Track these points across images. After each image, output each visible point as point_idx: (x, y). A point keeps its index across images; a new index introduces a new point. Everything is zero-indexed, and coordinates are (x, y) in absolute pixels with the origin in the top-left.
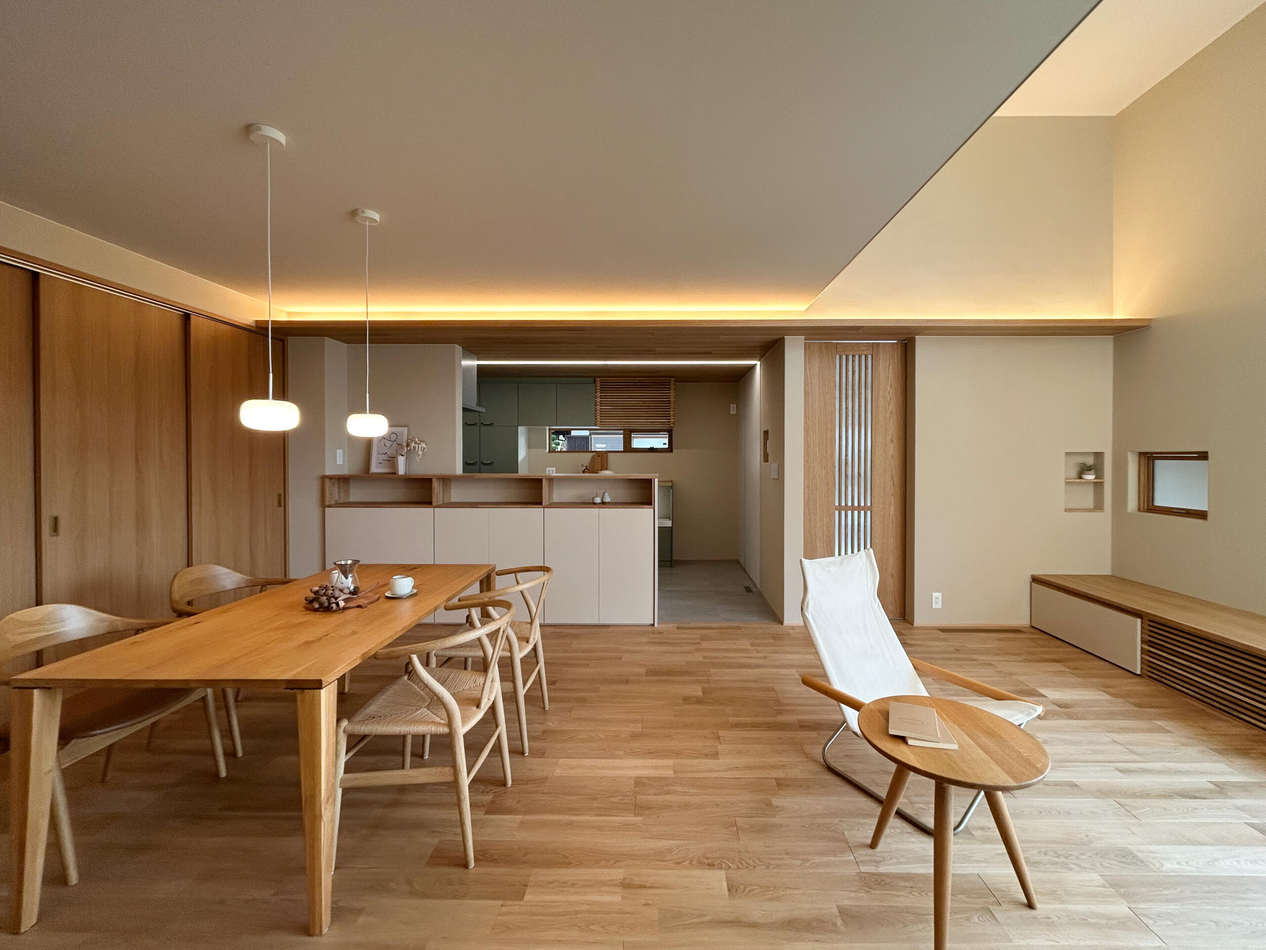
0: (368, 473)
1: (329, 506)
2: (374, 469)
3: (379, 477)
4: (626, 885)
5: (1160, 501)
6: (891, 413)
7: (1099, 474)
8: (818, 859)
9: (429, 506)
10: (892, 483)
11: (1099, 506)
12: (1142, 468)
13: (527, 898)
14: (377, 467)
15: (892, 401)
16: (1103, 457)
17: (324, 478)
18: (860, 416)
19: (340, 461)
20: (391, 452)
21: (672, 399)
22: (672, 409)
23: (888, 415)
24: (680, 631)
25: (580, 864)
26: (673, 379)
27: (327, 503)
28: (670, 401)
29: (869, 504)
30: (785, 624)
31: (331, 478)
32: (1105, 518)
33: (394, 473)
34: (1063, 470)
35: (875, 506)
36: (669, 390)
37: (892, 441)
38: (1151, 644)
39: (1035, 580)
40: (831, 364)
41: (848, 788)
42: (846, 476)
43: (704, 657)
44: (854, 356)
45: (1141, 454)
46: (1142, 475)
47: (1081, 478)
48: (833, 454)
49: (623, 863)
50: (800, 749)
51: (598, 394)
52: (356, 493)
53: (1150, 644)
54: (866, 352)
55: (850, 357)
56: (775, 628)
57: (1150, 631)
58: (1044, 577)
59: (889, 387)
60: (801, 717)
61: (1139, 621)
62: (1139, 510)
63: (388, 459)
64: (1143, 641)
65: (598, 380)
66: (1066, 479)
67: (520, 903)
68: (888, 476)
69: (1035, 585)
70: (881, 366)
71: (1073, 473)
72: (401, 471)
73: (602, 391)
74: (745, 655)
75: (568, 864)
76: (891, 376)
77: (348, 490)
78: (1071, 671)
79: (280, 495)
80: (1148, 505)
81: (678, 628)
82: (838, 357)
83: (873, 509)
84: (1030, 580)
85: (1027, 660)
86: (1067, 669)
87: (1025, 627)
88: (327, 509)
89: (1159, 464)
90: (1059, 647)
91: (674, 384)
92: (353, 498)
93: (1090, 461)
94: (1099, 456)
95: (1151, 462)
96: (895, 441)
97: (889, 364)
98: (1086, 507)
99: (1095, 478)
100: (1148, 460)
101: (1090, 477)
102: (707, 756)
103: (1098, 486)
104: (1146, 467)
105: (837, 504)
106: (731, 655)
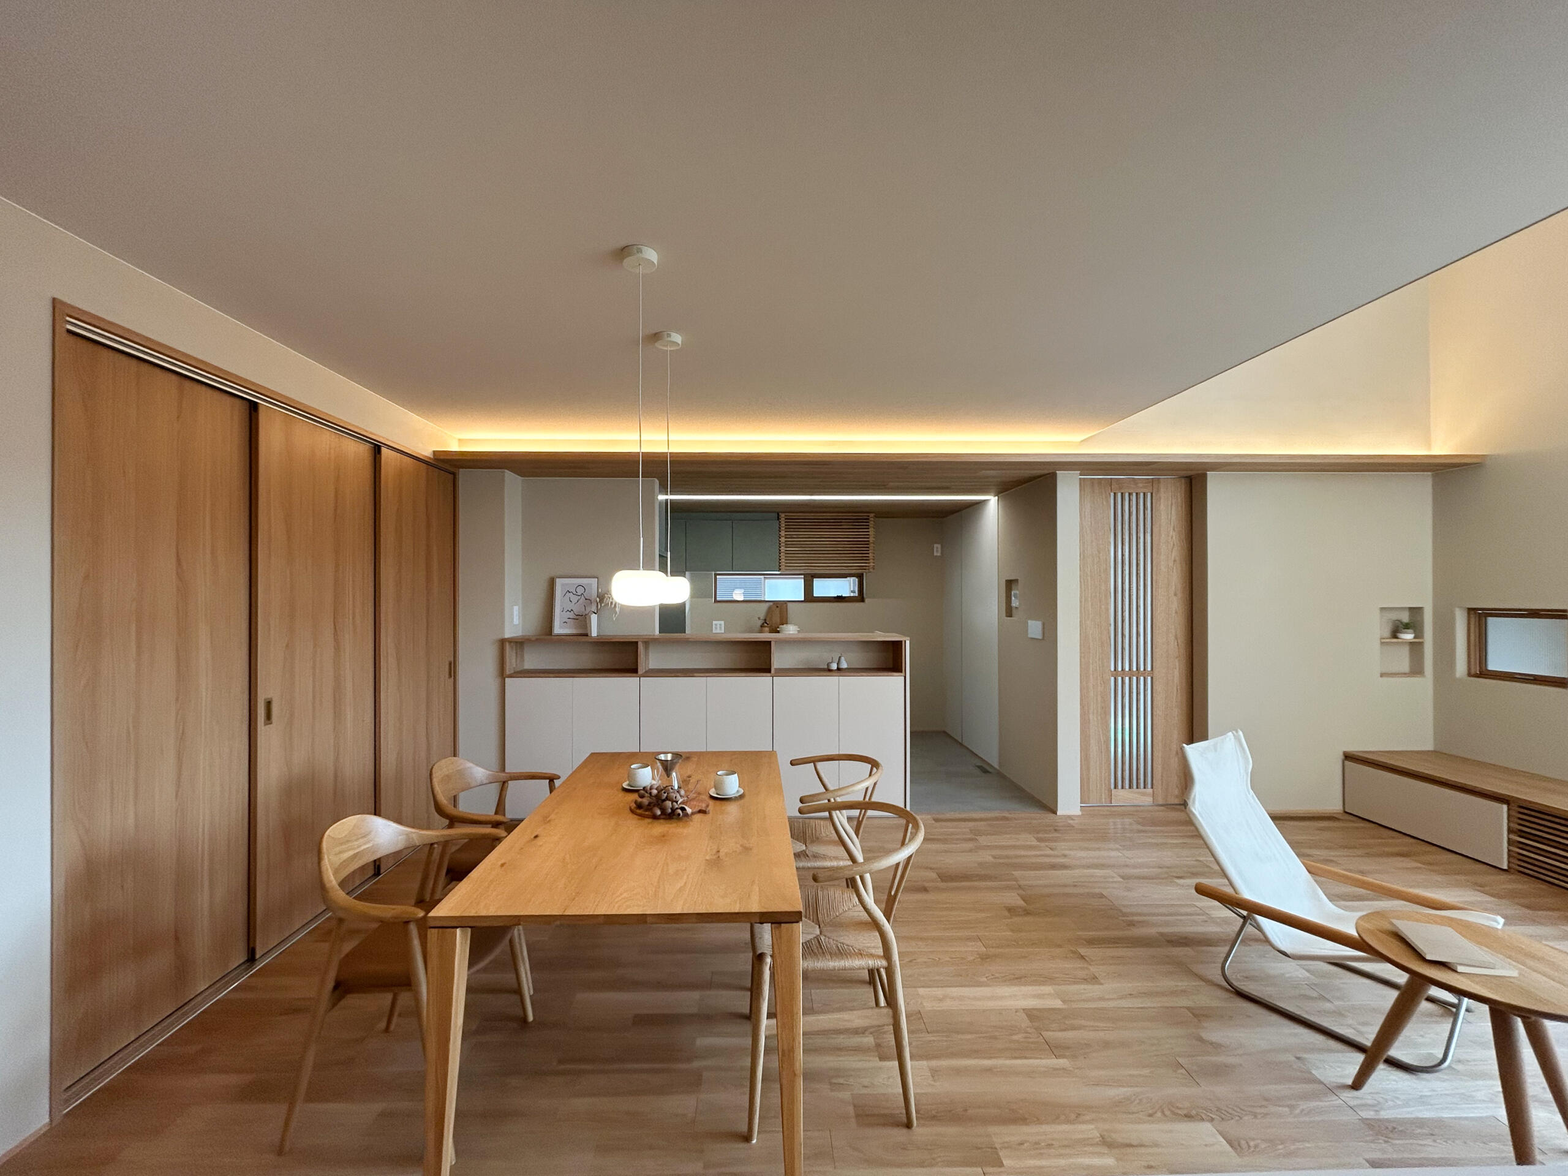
0: (551, 634)
1: (510, 676)
2: (558, 629)
3: (563, 640)
4: (1108, 1143)
5: (1494, 664)
6: (1175, 561)
7: (1419, 634)
8: (1304, 1105)
9: (634, 675)
10: (1176, 644)
11: (1417, 670)
12: (1472, 626)
13: (1006, 1163)
14: (561, 627)
15: (1176, 548)
16: (1423, 613)
17: (503, 642)
18: (1138, 565)
19: (516, 620)
20: (578, 609)
21: (871, 539)
22: (870, 551)
23: (1171, 564)
24: (938, 824)
25: (1039, 1121)
26: (872, 515)
27: (508, 672)
28: (868, 541)
29: (1149, 669)
30: (1058, 814)
31: (511, 641)
32: (1425, 684)
33: (586, 635)
34: (1379, 628)
35: (1156, 671)
36: (868, 528)
37: (1175, 595)
38: (1522, 834)
39: (1348, 757)
40: (1105, 503)
41: (1275, 1018)
42: (1123, 635)
43: (994, 857)
44: (1130, 494)
45: (1470, 610)
46: (1472, 635)
47: (1395, 636)
48: (1107, 610)
49: (1088, 1118)
50: (1184, 969)
51: (783, 533)
52: (532, 660)
53: (1519, 833)
54: (1145, 490)
55: (1127, 495)
56: (1048, 817)
57: (1520, 819)
58: (1360, 754)
59: (1172, 530)
60: (1161, 930)
61: (1505, 807)
62: (1470, 675)
63: (576, 617)
64: (1510, 831)
65: (783, 515)
66: (1381, 639)
67: (1003, 1169)
68: (1172, 638)
69: (1347, 763)
70: (1162, 505)
71: (1387, 633)
72: (594, 633)
73: (787, 529)
74: (1038, 853)
75: (1023, 1120)
76: (1173, 518)
77: (524, 655)
78: (1427, 867)
79: (450, 664)
80: (1481, 671)
81: (936, 820)
82: (1112, 494)
83: (1155, 675)
84: (1342, 757)
85: (1368, 855)
86: (1419, 865)
87: (1337, 813)
88: (507, 680)
89: (1491, 621)
90: (1393, 838)
91: (874, 522)
92: (528, 665)
93: (1405, 618)
94: (1416, 612)
95: (1484, 619)
96: (1180, 595)
97: (1172, 504)
98: (1403, 671)
99: (1415, 638)
100: (1479, 617)
101: (1409, 636)
102: (1085, 980)
103: (1416, 647)
104: (1477, 624)
105: (1113, 669)
106: (1023, 853)
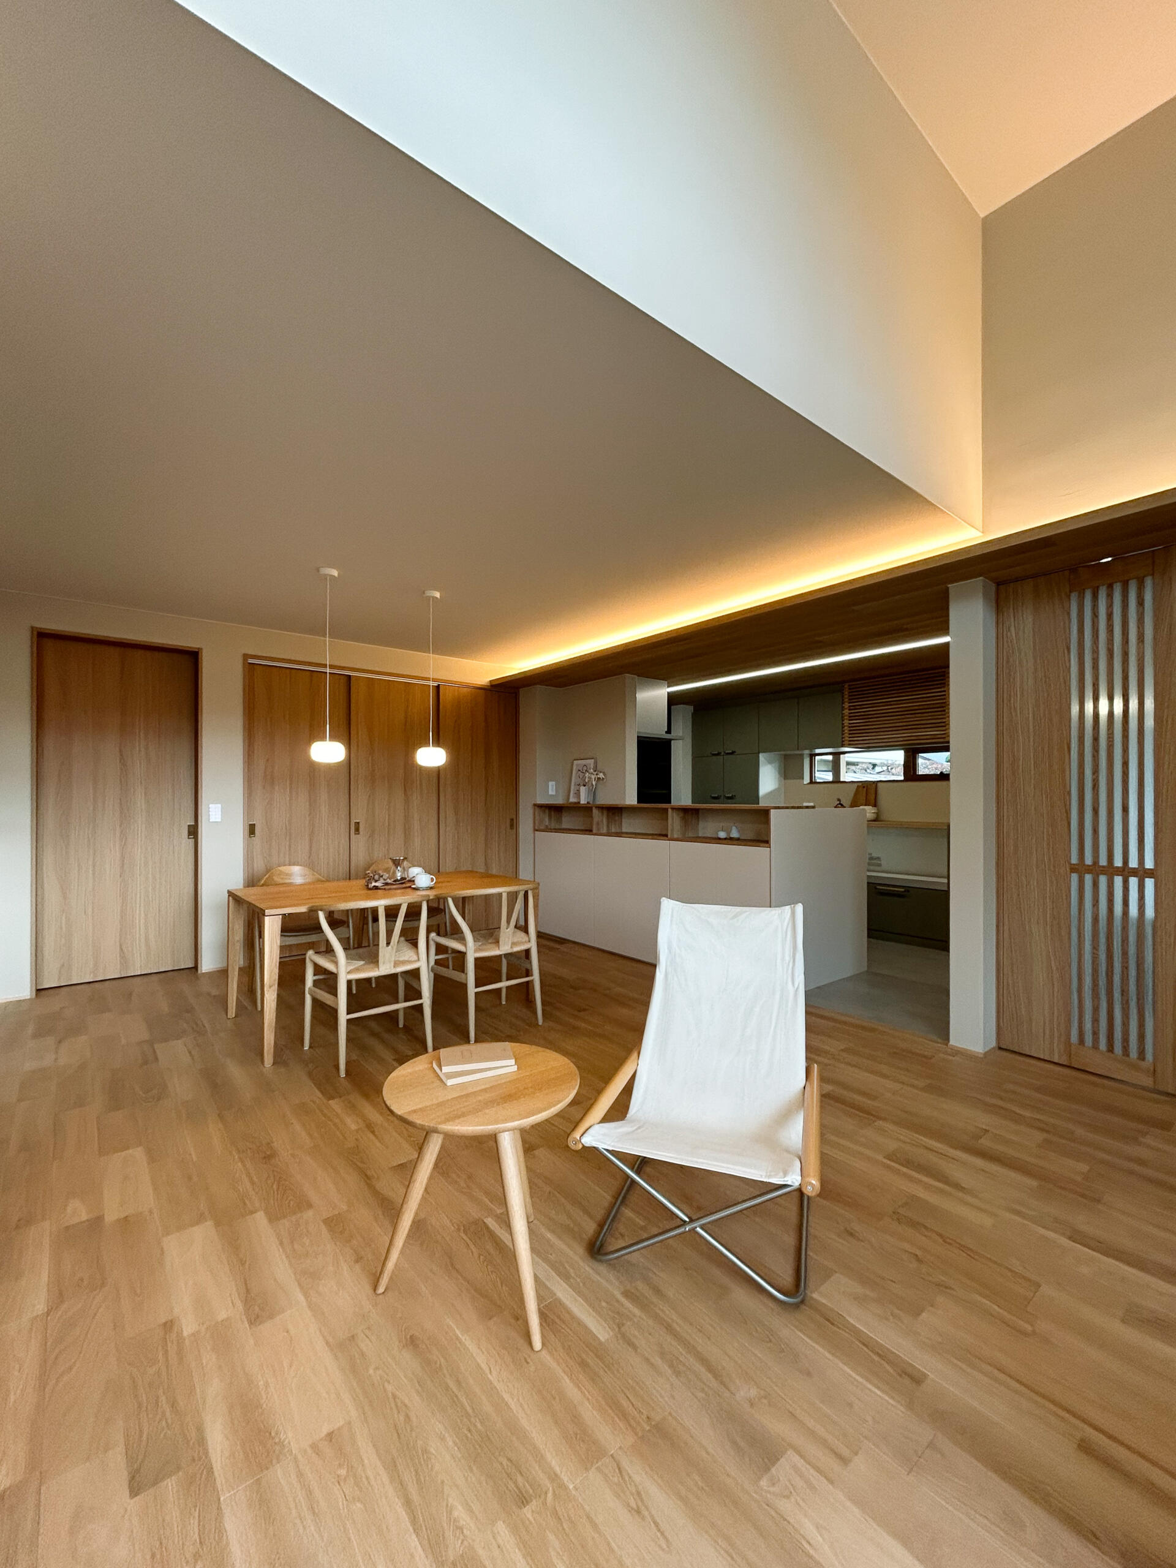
0: (569, 803)
2: (572, 798)
13: (330, 1102)
17: (535, 807)
19: (552, 792)
27: (536, 828)
29: (1149, 865)
30: (950, 1045)
33: (579, 803)
35: (1163, 870)
40: (1058, 611)
44: (1110, 587)
51: (846, 705)
54: (1139, 573)
55: (1103, 590)
65: (846, 684)
67: (325, 1101)
70: (1174, 592)
72: (582, 800)
73: (850, 700)
77: (561, 817)
79: (512, 820)
82: (1074, 595)
83: (1161, 876)
88: (536, 833)
105: (1074, 860)
